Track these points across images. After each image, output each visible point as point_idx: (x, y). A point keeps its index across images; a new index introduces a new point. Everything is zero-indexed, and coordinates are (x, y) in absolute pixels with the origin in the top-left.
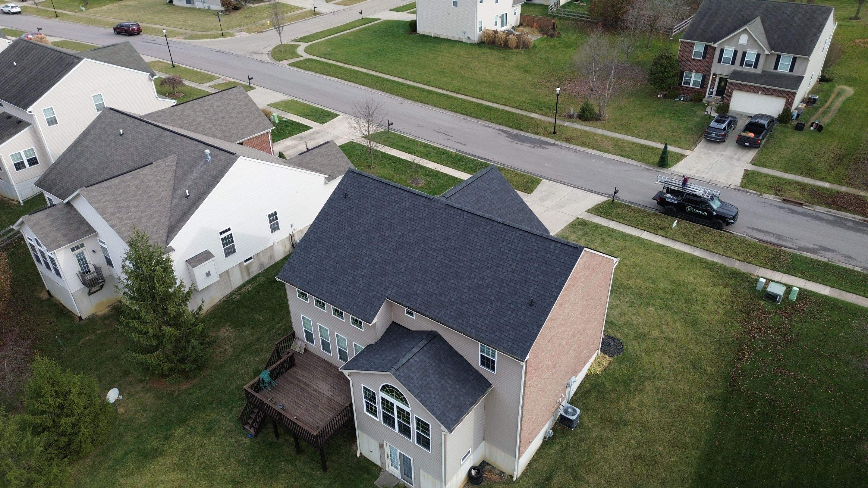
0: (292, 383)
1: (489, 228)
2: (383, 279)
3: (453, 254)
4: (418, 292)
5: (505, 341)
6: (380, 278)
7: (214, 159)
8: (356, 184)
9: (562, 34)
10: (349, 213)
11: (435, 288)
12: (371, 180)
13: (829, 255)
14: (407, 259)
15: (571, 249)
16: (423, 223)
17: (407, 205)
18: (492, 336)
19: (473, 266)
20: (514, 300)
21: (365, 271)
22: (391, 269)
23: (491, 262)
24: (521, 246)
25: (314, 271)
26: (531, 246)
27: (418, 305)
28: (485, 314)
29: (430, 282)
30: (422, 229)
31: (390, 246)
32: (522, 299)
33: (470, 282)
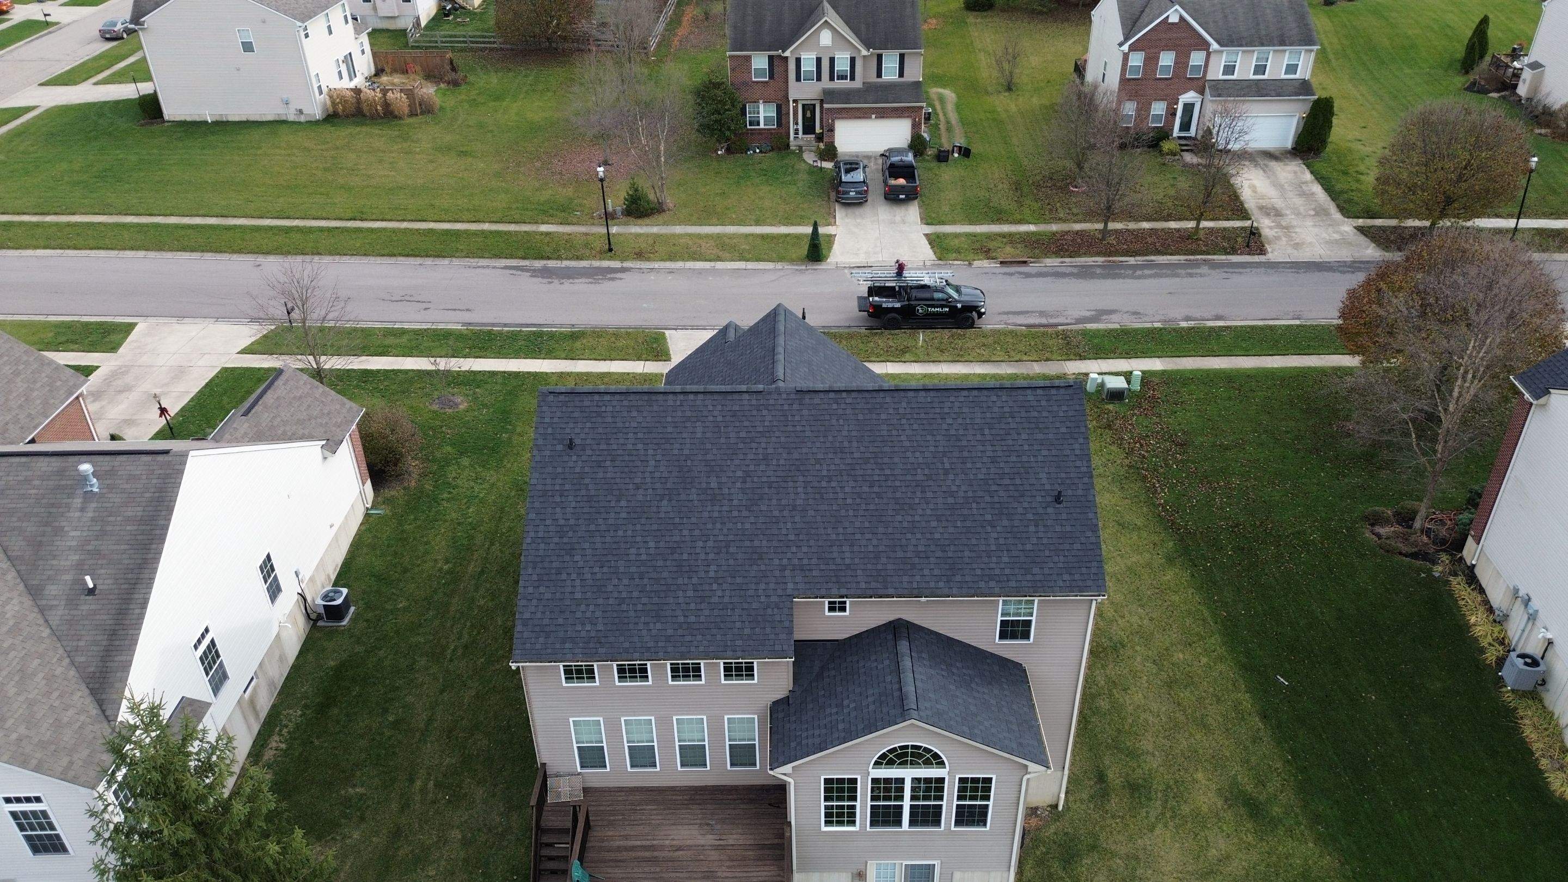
0: (620, 861)
1: (904, 405)
2: (763, 568)
3: (869, 472)
4: (848, 561)
5: (1055, 577)
6: (755, 567)
7: (109, 482)
8: (576, 415)
9: (471, 78)
10: (601, 475)
11: (875, 542)
12: (607, 397)
13: (1114, 317)
14: (786, 513)
15: (1062, 391)
16: (774, 439)
17: (720, 419)
18: (1029, 577)
19: (919, 477)
20: (1026, 505)
21: (713, 568)
22: (764, 543)
23: (945, 460)
24: (979, 415)
25: (598, 614)
26: (996, 409)
27: (863, 585)
28: (993, 548)
29: (858, 536)
30: (780, 450)
31: (735, 502)
32: (1039, 499)
33: (931, 506)
